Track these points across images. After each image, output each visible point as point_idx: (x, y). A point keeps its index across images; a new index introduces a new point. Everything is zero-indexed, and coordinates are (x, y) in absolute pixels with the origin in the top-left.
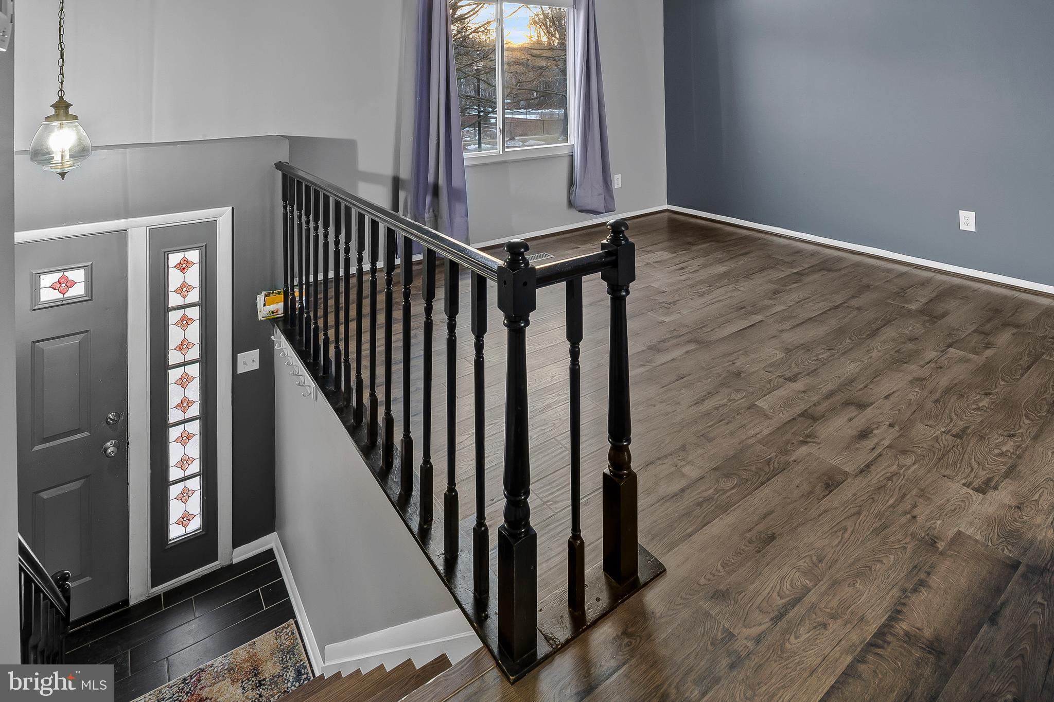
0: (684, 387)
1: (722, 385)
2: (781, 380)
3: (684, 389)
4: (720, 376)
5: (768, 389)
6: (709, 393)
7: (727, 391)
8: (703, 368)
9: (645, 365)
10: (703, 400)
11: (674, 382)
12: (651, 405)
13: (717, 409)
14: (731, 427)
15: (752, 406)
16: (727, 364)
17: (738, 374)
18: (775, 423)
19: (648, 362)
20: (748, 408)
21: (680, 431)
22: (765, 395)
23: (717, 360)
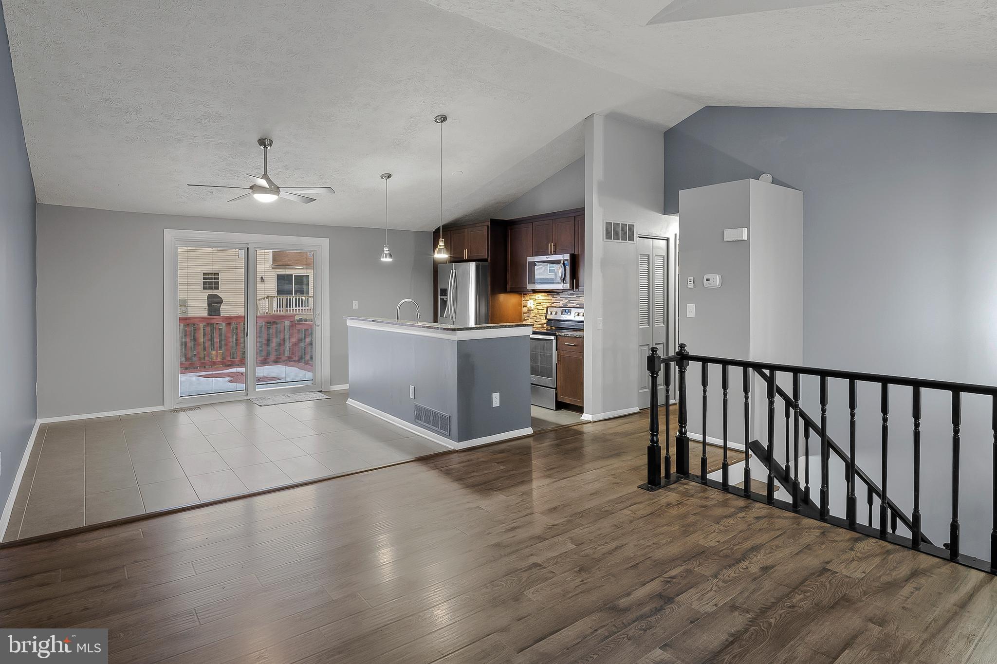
0: (631, 558)
1: (598, 561)
2: (544, 565)
3: (632, 556)
4: (598, 568)
5: (560, 557)
6: (611, 553)
7: (596, 556)
8: (614, 576)
9: (671, 578)
10: (616, 548)
11: (641, 562)
12: (656, 544)
13: (606, 543)
14: (599, 532)
15: (579, 545)
16: (589, 580)
17: (582, 569)
18: (568, 535)
19: (669, 582)
20: (582, 543)
21: (633, 529)
22: (566, 552)
23: (597, 585)
